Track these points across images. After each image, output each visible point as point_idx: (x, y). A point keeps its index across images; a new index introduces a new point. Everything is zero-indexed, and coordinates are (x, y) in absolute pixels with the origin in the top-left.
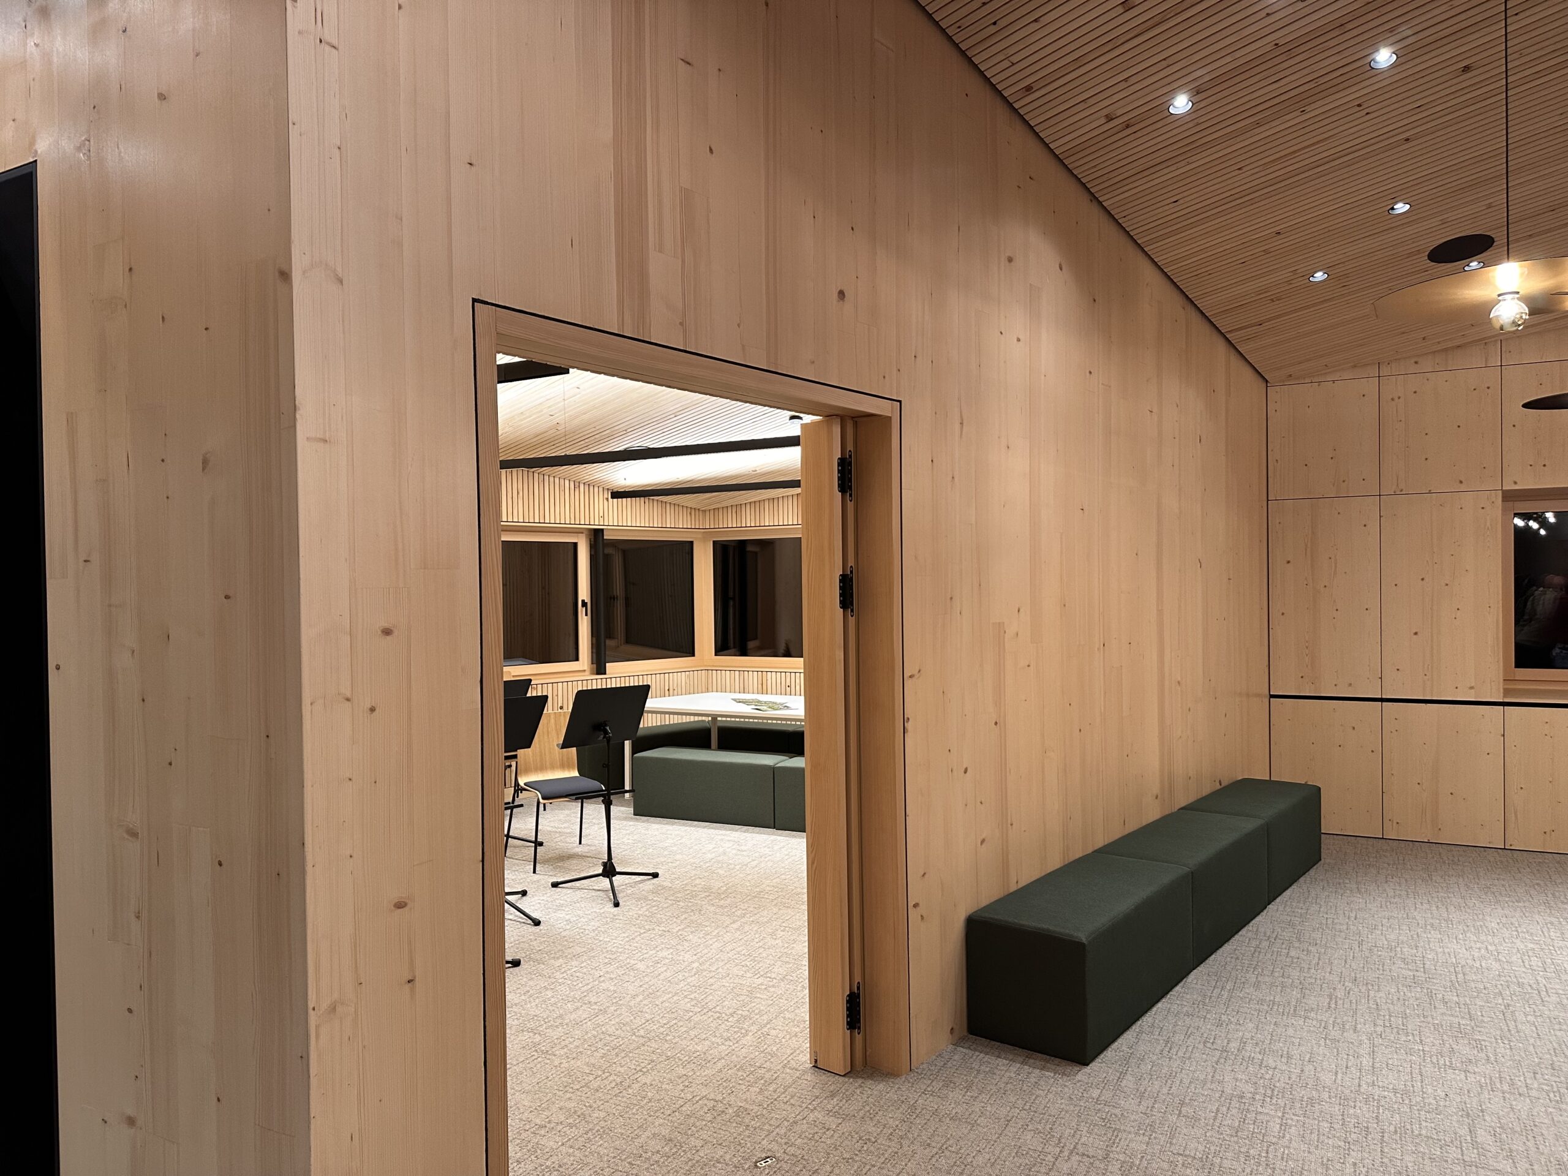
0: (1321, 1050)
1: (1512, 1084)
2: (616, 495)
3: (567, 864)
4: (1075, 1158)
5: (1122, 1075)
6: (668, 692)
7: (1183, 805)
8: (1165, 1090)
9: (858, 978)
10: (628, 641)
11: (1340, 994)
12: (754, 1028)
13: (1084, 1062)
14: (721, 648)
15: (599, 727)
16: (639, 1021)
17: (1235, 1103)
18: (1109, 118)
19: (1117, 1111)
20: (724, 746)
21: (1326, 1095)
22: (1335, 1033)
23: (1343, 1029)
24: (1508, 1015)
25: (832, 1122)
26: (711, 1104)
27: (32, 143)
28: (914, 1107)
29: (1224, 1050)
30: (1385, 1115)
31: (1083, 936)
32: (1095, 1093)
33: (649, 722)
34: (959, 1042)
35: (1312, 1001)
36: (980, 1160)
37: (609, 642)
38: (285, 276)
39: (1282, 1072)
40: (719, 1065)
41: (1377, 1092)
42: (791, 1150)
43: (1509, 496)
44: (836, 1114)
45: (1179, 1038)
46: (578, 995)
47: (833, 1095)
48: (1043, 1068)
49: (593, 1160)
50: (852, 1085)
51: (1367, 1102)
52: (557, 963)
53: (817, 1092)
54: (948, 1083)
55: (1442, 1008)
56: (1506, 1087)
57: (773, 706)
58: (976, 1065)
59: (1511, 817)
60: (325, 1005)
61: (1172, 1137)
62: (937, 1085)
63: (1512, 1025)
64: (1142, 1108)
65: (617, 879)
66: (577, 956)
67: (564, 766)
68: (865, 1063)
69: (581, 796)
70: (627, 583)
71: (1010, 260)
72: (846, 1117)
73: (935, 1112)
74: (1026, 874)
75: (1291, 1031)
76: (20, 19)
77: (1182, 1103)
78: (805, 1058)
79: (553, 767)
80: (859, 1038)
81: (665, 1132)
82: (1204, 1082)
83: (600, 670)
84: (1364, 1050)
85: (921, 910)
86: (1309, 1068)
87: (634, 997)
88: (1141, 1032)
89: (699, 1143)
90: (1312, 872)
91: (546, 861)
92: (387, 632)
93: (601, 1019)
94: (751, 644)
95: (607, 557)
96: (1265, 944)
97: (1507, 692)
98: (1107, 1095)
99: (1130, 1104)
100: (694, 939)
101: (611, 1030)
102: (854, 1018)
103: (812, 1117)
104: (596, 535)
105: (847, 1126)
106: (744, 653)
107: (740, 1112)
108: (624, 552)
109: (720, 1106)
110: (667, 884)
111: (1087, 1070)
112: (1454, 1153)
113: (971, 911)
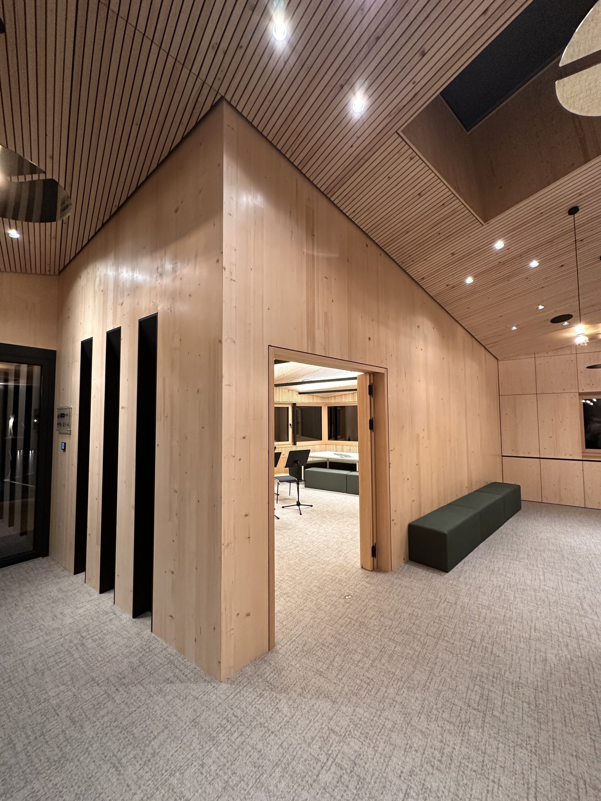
0: (526, 573)
1: (595, 589)
2: (300, 393)
3: (286, 501)
4: (446, 603)
5: (459, 577)
6: (315, 451)
7: (475, 490)
8: (474, 582)
9: (375, 541)
10: (302, 435)
11: (531, 553)
12: (343, 554)
13: (447, 571)
14: (330, 438)
15: (296, 462)
16: (309, 550)
17: (498, 588)
18: (447, 285)
19: (459, 589)
20: (331, 467)
21: (528, 588)
22: (531, 567)
23: (533, 565)
24: (591, 564)
25: (368, 585)
26: (331, 577)
27: (157, 307)
28: (393, 583)
29: (493, 570)
30: (550, 596)
31: (445, 530)
32: (451, 582)
33: (310, 460)
34: (406, 562)
35: (521, 556)
36: (415, 601)
37: (298, 436)
38: (221, 341)
39: (513, 579)
40: (333, 565)
41: (547, 588)
42: (356, 594)
43: (580, 394)
44: (369, 583)
45: (478, 565)
46: (291, 541)
47: (368, 577)
48: (434, 573)
49: (297, 592)
50: (373, 574)
51: (543, 591)
52: (284, 531)
53: (363, 576)
54: (404, 575)
55: (567, 561)
56: (593, 590)
57: (346, 456)
58: (412, 570)
59: (587, 498)
60: (226, 544)
61: (477, 598)
62: (400, 576)
63: (593, 568)
64: (467, 588)
65: (301, 507)
66: (290, 529)
67: (285, 472)
68: (377, 567)
69: (290, 482)
70: (302, 418)
71: (418, 327)
72: (372, 584)
73: (400, 585)
74: (426, 511)
75: (515, 566)
76: (155, 277)
77: (480, 587)
78: (359, 565)
79: (282, 473)
80: (375, 560)
81: (318, 585)
82: (487, 581)
83: (295, 444)
84: (541, 573)
85: (395, 522)
86: (522, 579)
87: (307, 542)
88: (465, 563)
89: (328, 589)
90: (518, 513)
91: (280, 500)
92: (244, 438)
93: (298, 548)
94: (339, 437)
95: (297, 411)
96: (504, 536)
97: (583, 456)
98: (455, 583)
99: (463, 586)
100: (324, 526)
101: (301, 552)
102: (374, 554)
103: (362, 583)
104: (294, 405)
105: (372, 588)
106: (336, 439)
107: (340, 580)
108: (301, 410)
109: (334, 578)
110: (315, 509)
111: (448, 574)
112: (575, 611)
113: (410, 522)
